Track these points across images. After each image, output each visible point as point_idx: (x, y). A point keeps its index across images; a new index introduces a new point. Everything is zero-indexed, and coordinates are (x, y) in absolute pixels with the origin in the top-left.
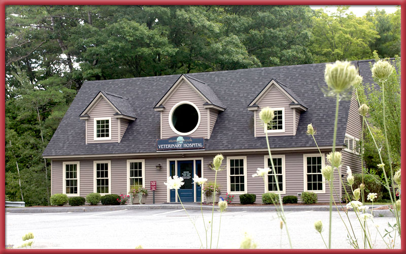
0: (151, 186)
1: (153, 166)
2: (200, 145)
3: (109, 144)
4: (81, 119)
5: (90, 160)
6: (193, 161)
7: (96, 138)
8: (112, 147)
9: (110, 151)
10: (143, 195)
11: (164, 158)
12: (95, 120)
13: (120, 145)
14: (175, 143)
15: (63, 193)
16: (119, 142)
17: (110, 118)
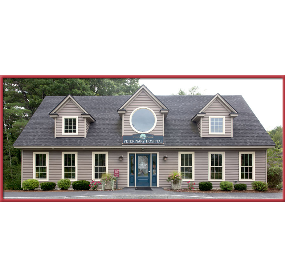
0: (115, 173)
1: (116, 157)
2: (160, 141)
3: (77, 138)
4: (50, 116)
5: (59, 151)
6: (150, 154)
7: (64, 133)
8: (80, 140)
9: (79, 144)
10: (115, 181)
11: (125, 151)
12: (64, 118)
13: (86, 139)
14: (139, 139)
15: (33, 178)
16: (85, 137)
17: (77, 117)
